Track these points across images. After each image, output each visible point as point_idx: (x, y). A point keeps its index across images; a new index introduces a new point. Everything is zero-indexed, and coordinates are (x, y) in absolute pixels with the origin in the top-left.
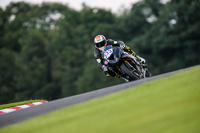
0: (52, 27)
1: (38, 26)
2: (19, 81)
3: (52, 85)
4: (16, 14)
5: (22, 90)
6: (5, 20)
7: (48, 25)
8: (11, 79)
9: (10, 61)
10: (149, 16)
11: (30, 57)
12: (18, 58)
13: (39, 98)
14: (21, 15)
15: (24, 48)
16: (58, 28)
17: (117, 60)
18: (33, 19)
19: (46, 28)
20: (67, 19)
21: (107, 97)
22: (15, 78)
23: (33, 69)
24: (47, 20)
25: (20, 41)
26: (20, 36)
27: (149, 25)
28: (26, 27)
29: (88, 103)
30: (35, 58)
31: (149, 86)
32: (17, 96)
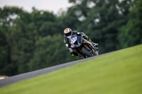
0: (11, 24)
1: (1, 24)
3: (11, 65)
7: (9, 23)
10: (80, 16)
16: (15, 25)
19: (7, 25)
20: (22, 19)
21: (50, 74)
24: (8, 19)
27: (80, 23)
29: (37, 78)
31: (80, 66)
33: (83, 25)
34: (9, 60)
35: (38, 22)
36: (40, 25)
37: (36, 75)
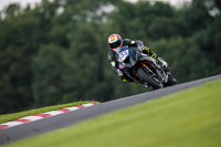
0: (105, 20)
1: (89, 20)
2: (68, 80)
3: (104, 85)
4: (65, 7)
5: (71, 90)
6: (53, 13)
7: (100, 18)
8: (58, 78)
9: (58, 58)
11: (80, 54)
12: (66, 55)
13: (90, 99)
14: (70, 7)
15: (73, 44)
16: (111, 22)
17: (133, 63)
18: (83, 12)
19: (97, 22)
20: (121, 12)
22: (64, 77)
23: (83, 67)
24: (99, 12)
25: (69, 36)
26: (68, 31)
27: (212, 18)
28: (75, 21)
29: (143, 105)
30: (85, 56)
32: (65, 97)
33: (216, 22)
34: (101, 77)
35: (147, 18)
36: (149, 23)
37: (143, 101)
